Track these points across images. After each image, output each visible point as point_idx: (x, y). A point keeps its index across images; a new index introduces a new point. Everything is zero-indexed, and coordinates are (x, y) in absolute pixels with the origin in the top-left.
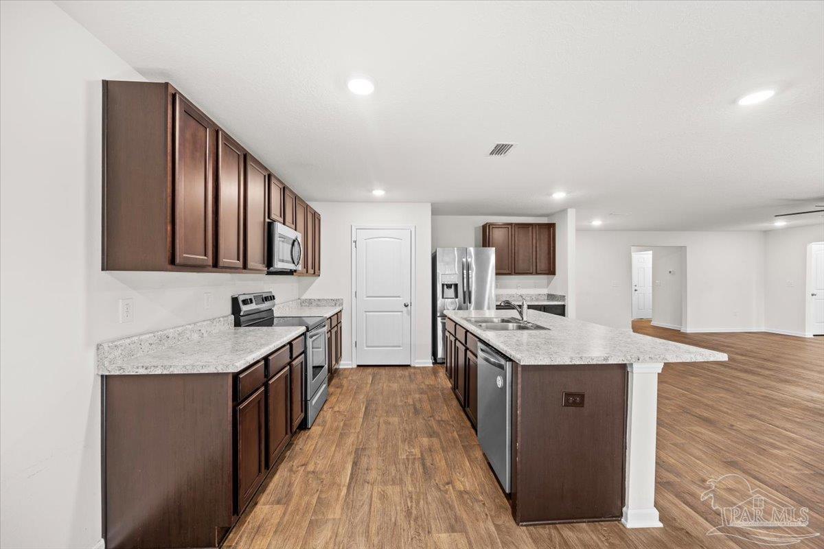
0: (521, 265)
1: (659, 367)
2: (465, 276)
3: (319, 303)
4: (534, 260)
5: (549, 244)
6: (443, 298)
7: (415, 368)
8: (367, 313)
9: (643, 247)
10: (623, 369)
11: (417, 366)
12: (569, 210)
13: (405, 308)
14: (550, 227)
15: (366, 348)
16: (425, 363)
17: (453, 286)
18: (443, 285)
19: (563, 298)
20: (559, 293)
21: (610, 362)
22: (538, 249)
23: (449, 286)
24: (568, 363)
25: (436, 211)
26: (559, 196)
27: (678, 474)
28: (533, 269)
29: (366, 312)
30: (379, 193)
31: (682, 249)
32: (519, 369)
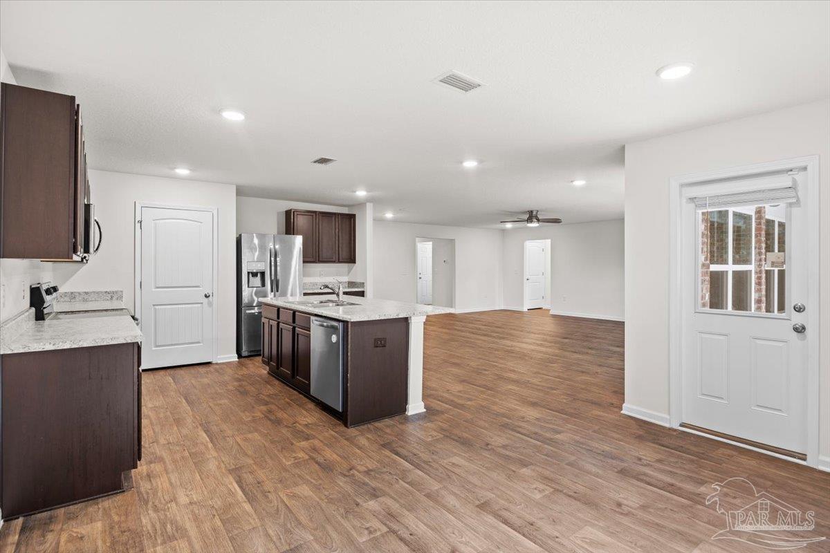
0: (325, 253)
1: (424, 319)
2: (273, 264)
3: (86, 297)
4: (337, 249)
5: (350, 234)
6: (248, 287)
7: (217, 364)
8: (157, 307)
9: (426, 238)
10: (406, 321)
11: (219, 362)
12: (368, 204)
13: (206, 299)
14: (351, 218)
15: (154, 349)
16: (229, 358)
17: (259, 275)
18: (248, 273)
19: (362, 284)
20: (359, 280)
21: (400, 317)
22: (340, 238)
23: (255, 275)
24: (378, 319)
25: (241, 192)
26: (361, 193)
27: (436, 390)
28: (335, 257)
29: (154, 305)
30: (183, 171)
31: (452, 241)
32: (350, 325)
